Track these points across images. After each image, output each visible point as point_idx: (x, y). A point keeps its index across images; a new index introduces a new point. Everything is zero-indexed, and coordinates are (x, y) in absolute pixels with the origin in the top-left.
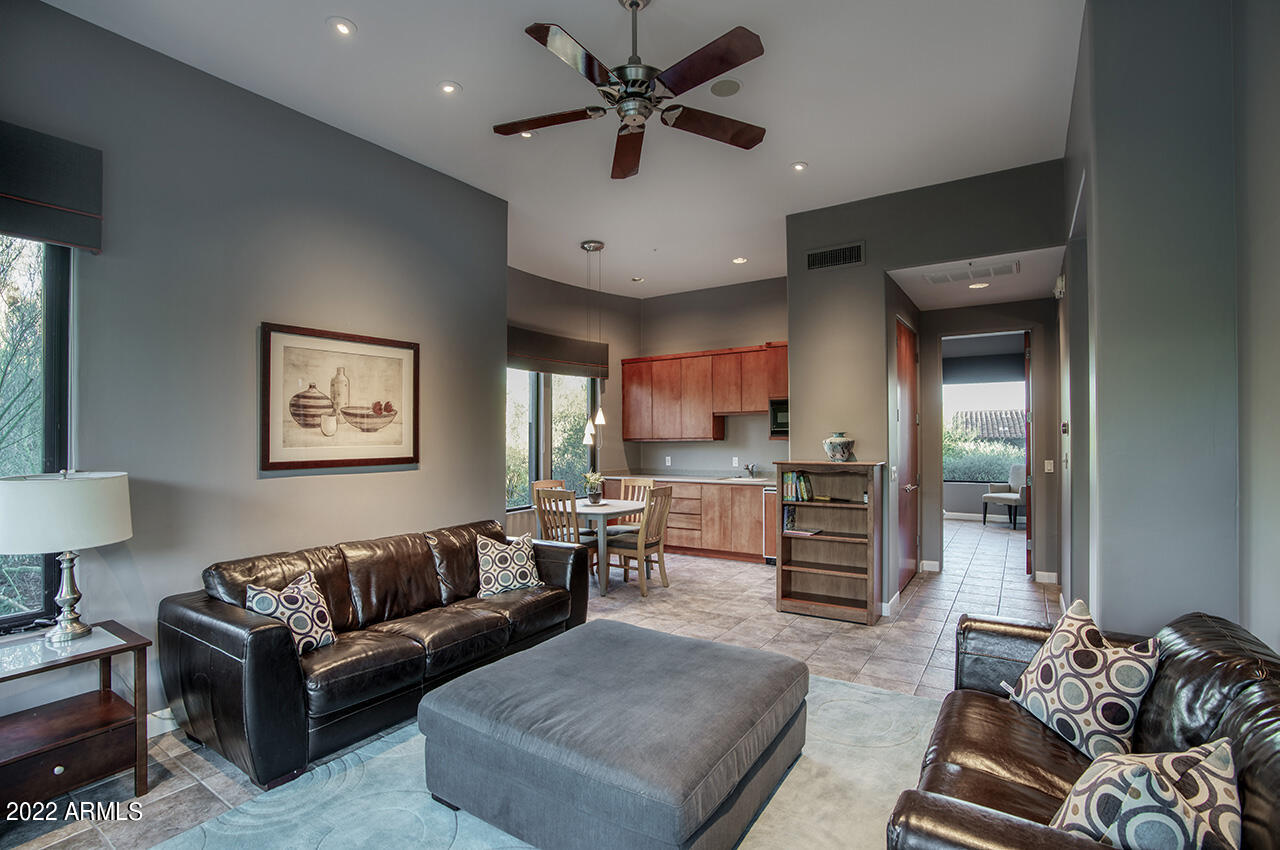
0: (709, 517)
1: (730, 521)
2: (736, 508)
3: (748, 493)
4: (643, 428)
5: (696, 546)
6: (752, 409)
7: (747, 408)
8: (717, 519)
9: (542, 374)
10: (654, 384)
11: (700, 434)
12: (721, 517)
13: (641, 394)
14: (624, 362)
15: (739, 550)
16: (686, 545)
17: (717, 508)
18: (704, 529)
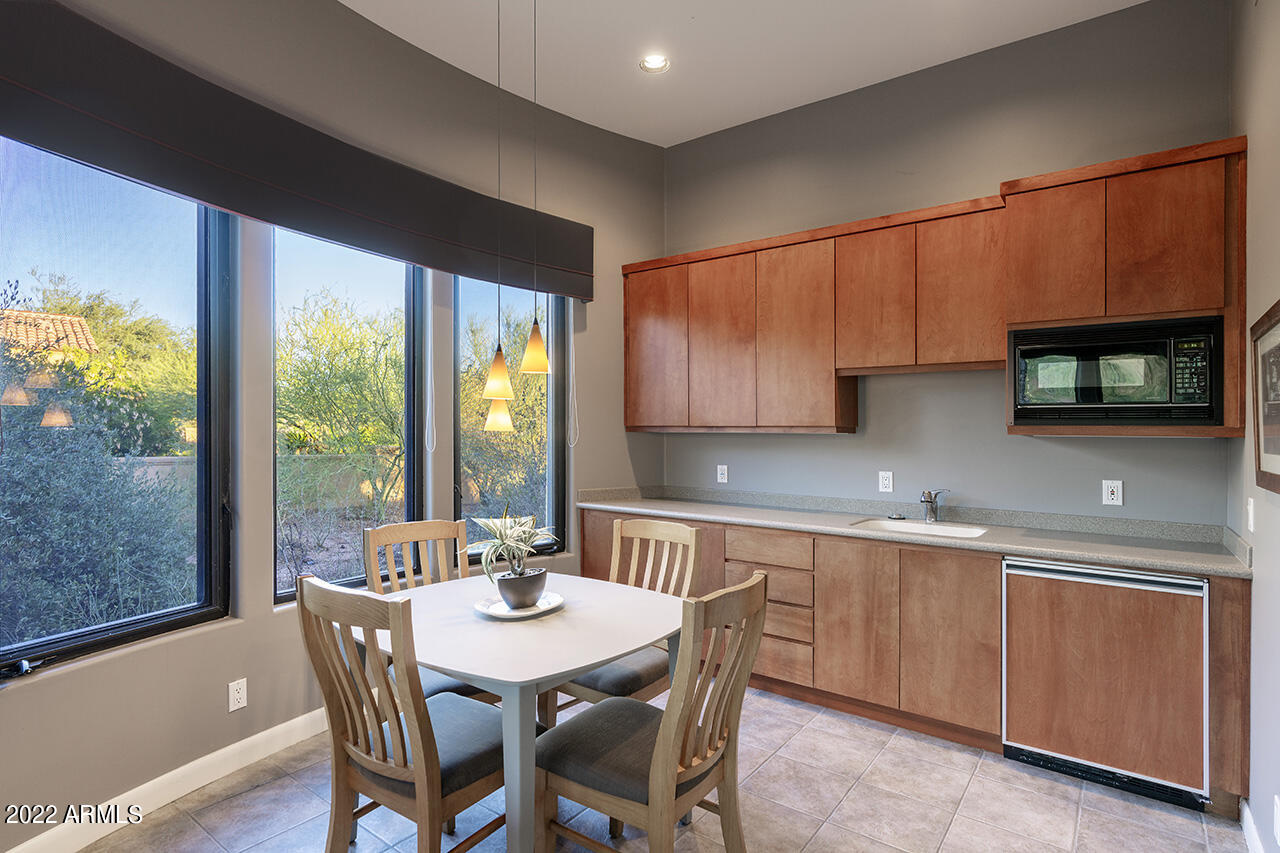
0: (834, 617)
1: (895, 633)
2: (915, 607)
3: (951, 568)
4: (667, 403)
5: (801, 679)
6: (948, 356)
7: (929, 356)
8: (857, 622)
9: (429, 273)
10: (693, 311)
11: (802, 416)
12: (868, 621)
13: (663, 338)
14: (628, 271)
15: (921, 708)
16: (771, 675)
17: (857, 597)
18: (821, 642)
